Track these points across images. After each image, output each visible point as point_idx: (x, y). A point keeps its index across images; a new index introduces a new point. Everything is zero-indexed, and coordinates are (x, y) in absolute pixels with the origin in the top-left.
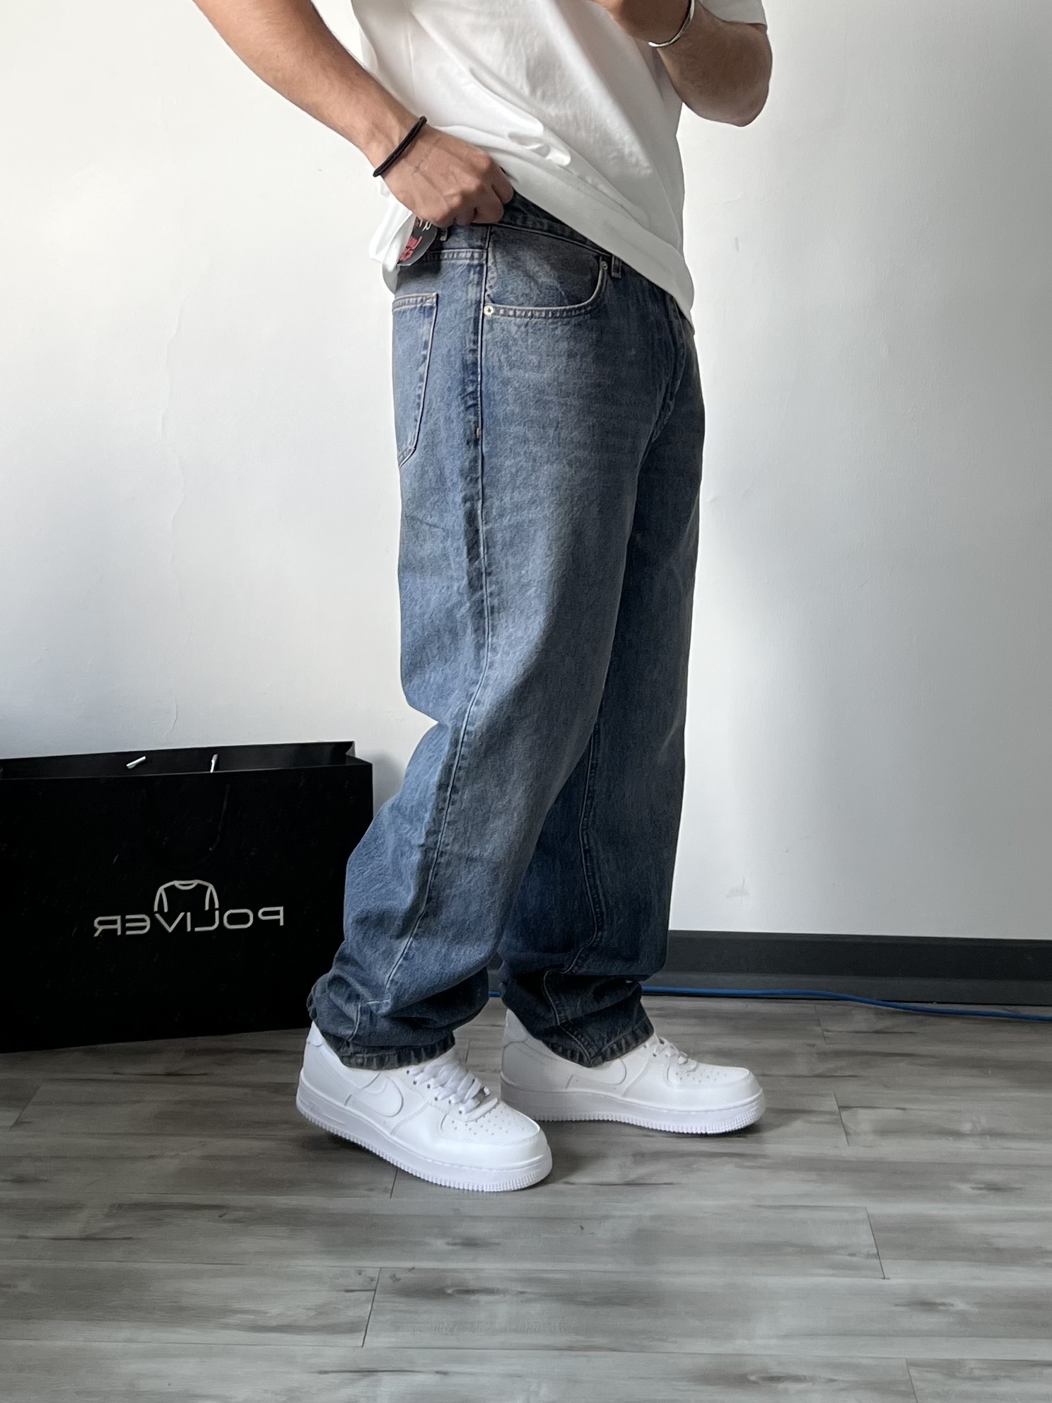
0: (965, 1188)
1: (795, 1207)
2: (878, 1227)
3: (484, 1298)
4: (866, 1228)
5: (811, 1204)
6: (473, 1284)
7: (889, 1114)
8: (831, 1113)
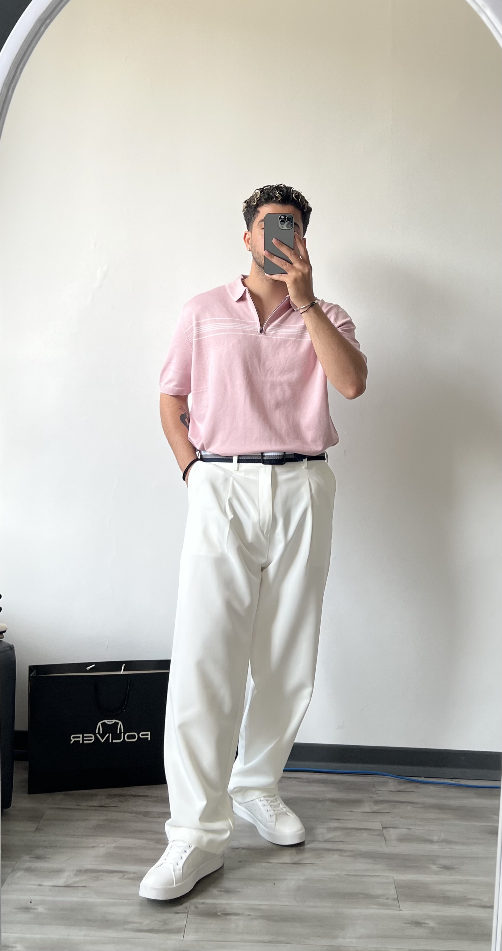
0: (434, 867)
1: (363, 876)
2: (398, 886)
3: (233, 918)
4: (392, 887)
5: (369, 874)
6: (229, 911)
7: (404, 831)
8: (379, 830)
